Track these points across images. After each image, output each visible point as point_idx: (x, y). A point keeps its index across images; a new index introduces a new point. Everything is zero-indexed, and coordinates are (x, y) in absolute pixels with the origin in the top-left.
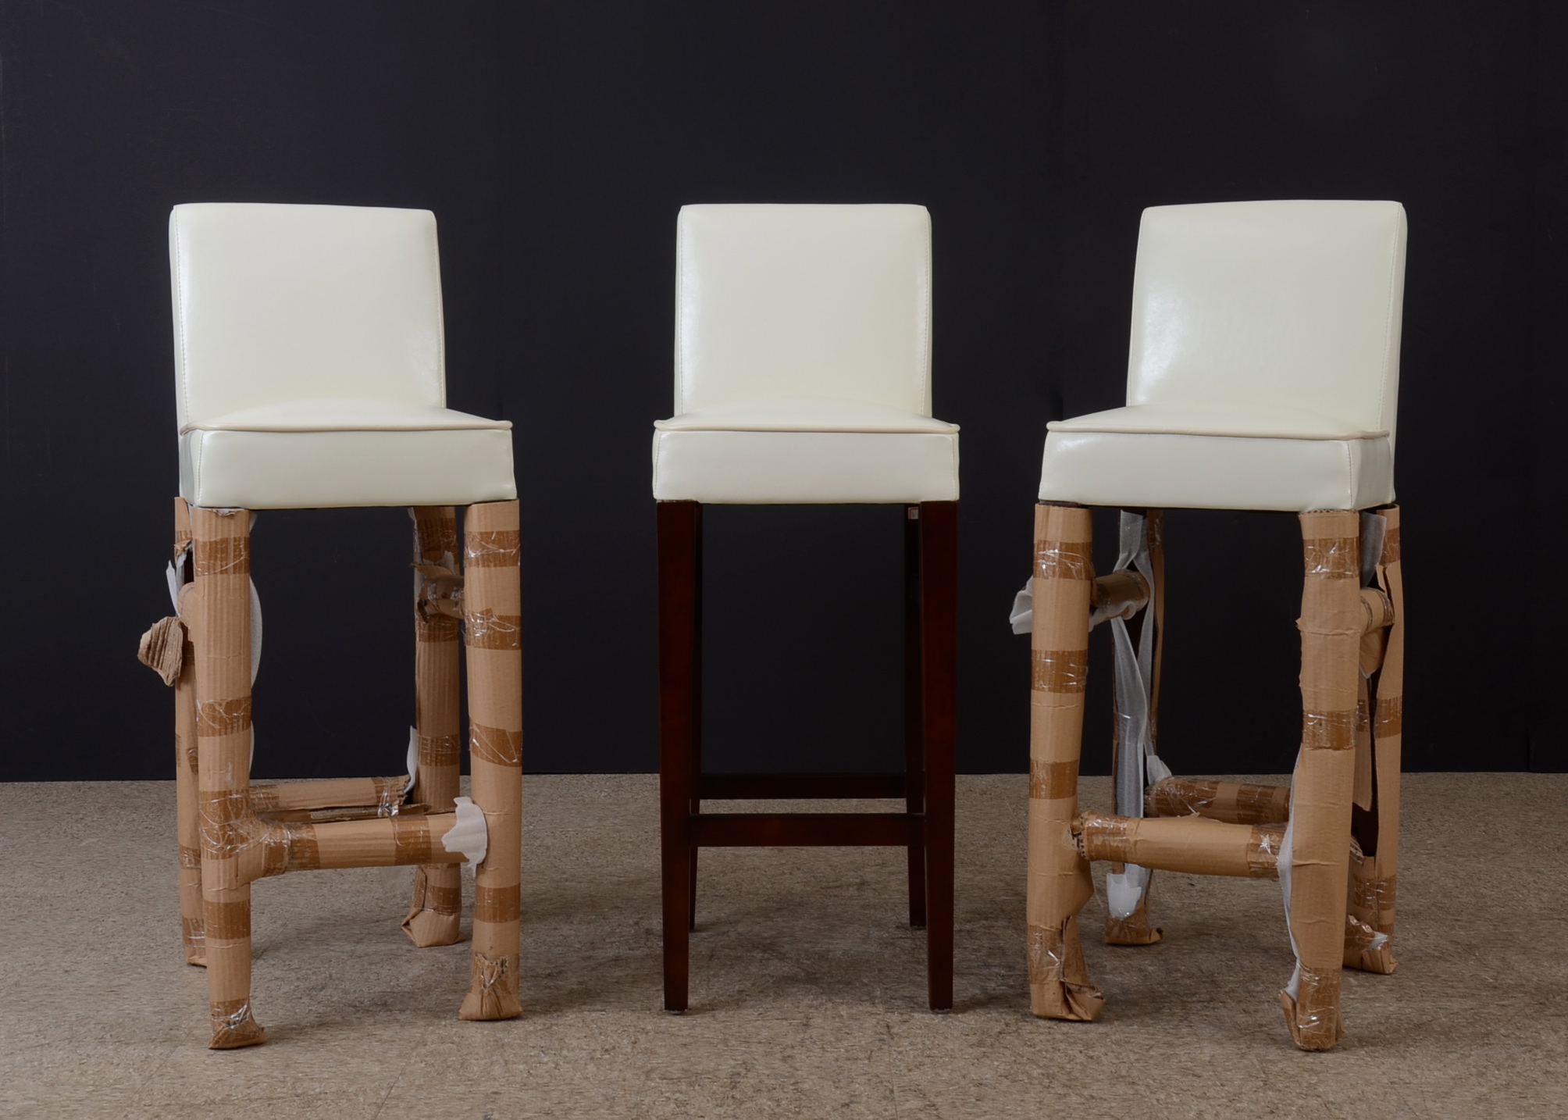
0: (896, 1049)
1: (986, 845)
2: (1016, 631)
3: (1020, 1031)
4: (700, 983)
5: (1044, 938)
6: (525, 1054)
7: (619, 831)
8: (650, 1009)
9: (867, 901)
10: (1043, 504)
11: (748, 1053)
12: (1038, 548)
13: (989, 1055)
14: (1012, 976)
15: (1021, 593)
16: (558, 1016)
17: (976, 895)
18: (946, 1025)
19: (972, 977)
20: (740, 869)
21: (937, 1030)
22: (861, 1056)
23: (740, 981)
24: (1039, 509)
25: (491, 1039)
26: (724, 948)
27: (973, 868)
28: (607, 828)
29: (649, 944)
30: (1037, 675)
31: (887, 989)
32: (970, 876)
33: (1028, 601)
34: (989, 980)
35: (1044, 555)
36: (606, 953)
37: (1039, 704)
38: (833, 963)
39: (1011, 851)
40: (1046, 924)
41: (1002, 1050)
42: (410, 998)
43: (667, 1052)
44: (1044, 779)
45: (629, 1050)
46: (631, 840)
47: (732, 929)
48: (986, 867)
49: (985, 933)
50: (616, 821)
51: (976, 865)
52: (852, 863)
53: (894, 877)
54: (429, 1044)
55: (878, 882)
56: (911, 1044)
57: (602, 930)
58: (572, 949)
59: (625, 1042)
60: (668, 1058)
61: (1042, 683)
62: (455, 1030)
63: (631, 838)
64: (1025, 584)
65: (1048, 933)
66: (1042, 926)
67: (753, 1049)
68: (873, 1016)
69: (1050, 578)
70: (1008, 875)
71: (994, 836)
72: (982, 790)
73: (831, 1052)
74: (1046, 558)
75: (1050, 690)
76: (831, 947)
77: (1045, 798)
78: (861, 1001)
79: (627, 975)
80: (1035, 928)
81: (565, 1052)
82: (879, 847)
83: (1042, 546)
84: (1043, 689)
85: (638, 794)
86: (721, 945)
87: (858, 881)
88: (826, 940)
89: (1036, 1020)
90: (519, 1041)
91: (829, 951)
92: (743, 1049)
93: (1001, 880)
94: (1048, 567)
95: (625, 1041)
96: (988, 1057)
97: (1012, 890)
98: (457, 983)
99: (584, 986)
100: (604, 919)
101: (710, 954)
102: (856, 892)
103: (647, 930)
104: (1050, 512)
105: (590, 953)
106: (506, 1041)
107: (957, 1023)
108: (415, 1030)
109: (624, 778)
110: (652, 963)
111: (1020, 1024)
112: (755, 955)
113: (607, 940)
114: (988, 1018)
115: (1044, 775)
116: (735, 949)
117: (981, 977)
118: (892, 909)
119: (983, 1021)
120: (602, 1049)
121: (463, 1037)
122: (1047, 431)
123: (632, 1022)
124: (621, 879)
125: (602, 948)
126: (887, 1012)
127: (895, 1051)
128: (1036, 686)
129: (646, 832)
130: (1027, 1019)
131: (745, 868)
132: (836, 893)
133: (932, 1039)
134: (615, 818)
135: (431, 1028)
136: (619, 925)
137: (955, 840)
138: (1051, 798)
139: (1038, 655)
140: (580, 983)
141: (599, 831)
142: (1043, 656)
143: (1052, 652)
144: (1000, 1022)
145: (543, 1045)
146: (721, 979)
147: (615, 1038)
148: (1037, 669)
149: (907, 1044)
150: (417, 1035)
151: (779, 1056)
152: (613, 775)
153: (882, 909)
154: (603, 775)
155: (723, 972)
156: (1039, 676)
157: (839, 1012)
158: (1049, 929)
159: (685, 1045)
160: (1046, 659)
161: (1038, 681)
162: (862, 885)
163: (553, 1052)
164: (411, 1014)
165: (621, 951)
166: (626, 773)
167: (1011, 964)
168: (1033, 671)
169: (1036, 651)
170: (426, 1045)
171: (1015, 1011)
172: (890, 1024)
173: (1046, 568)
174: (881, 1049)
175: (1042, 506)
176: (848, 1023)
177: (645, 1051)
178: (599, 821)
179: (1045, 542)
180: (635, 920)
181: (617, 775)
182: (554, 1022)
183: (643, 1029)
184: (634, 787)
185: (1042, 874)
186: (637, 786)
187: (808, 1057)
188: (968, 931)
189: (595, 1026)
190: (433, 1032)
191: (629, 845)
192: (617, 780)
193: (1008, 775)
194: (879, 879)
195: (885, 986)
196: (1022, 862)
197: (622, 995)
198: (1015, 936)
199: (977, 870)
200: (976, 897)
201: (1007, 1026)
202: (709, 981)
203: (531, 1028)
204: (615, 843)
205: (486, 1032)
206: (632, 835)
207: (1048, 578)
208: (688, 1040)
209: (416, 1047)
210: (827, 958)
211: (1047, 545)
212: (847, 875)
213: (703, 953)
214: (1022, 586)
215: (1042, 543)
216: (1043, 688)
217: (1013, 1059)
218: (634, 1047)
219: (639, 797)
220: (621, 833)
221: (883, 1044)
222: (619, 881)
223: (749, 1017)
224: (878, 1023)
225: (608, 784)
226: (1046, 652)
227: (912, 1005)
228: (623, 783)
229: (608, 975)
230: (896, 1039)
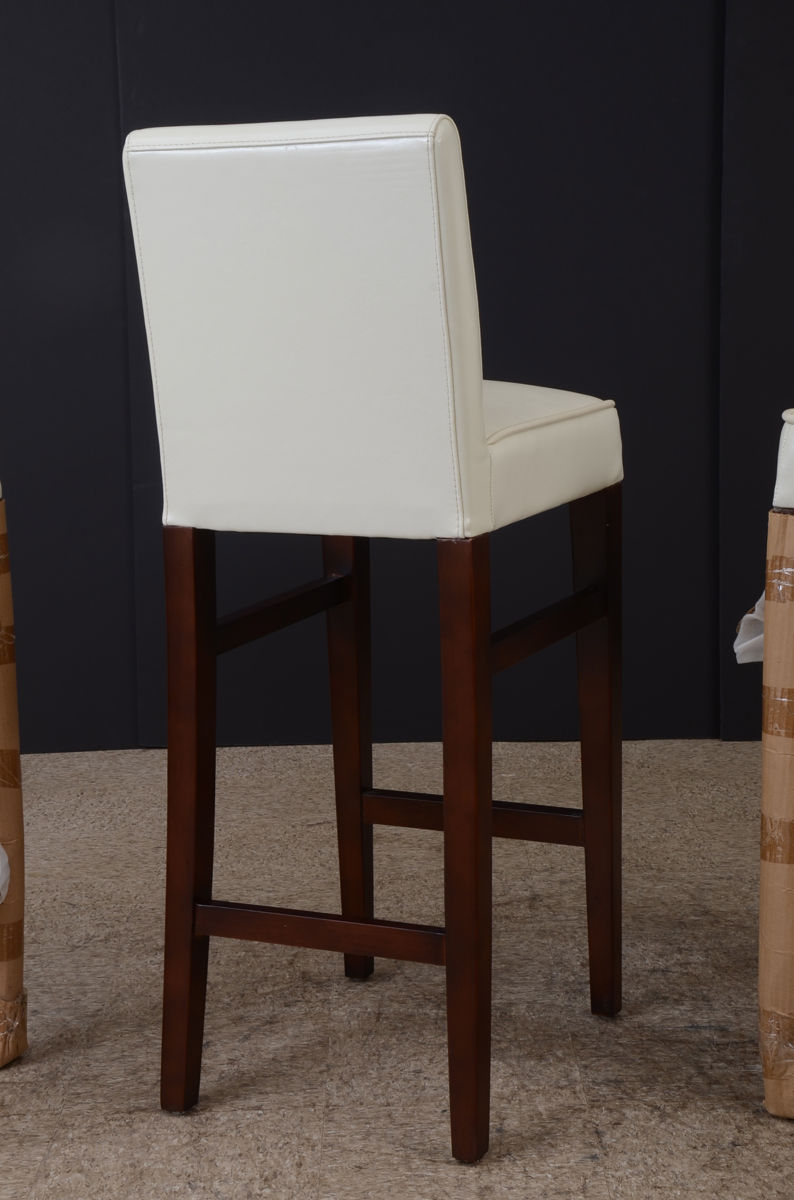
0: (614, 1173)
1: (657, 841)
2: (741, 660)
3: (757, 1140)
4: (369, 1059)
5: (781, 1026)
6: (168, 1189)
7: (264, 826)
8: (314, 1105)
9: (542, 924)
10: (779, 513)
11: (437, 1183)
12: (772, 565)
13: (729, 1184)
14: (727, 1044)
15: (748, 616)
16: (207, 1119)
17: (661, 914)
18: (666, 1130)
19: (682, 1046)
20: (398, 879)
21: (658, 1139)
22: (574, 1187)
23: (415, 1055)
24: (774, 519)
25: (128, 1163)
26: (392, 1001)
27: (649, 873)
28: (252, 821)
29: (307, 995)
30: (770, 716)
31: (586, 1067)
32: (649, 885)
33: (758, 627)
34: (703, 1051)
35: (780, 573)
36: (259, 1011)
37: (773, 751)
38: (519, 1025)
39: (686, 847)
40: (783, 1010)
41: (742, 1175)
42: (33, 1091)
43: (339, 1181)
44: (780, 840)
45: (293, 1178)
46: (278, 838)
47: (398, 971)
48: (663, 871)
49: (684, 974)
50: (261, 811)
51: (652, 869)
52: (518, 867)
53: (566, 888)
54: (52, 1173)
55: (550, 896)
56: (631, 1164)
57: (253, 974)
58: (220, 1006)
59: (288, 1163)
60: (342, 1193)
61: (777, 725)
62: (84, 1147)
63: (277, 834)
64: (754, 605)
65: (786, 1020)
66: (778, 1012)
67: (442, 1175)
68: (577, 1114)
69: (788, 601)
70: (690, 883)
71: (663, 825)
72: (638, 761)
73: (537, 1179)
74: (782, 578)
75: (787, 735)
76: (513, 997)
77: (782, 862)
78: (559, 1087)
79: (285, 1048)
80: (769, 1014)
81: (216, 1185)
82: (544, 844)
83: (778, 564)
84: (779, 734)
85: (282, 773)
86: (388, 997)
87: (527, 894)
88: (506, 987)
89: (772, 1121)
90: (161, 1166)
91: (510, 1004)
92: (430, 1174)
93: (684, 891)
94: (785, 588)
95: (288, 1161)
96: (728, 1189)
97: (699, 905)
98: (88, 1066)
99: (236, 1067)
100: (254, 956)
101: (377, 1012)
102: (528, 911)
103: (304, 973)
104: (789, 521)
105: (241, 1011)
106: (145, 1165)
107: (679, 1126)
108: (36, 1150)
109: (266, 752)
110: (312, 1027)
111: (755, 1128)
112: (428, 1011)
113: (260, 991)
114: (714, 1117)
115: (780, 834)
116: (404, 1002)
117: (691, 1046)
118: (573, 937)
119: (710, 1122)
120: (261, 1177)
121: (93, 1160)
122: (783, 422)
123: (294, 1128)
124: (271, 894)
125: (254, 1004)
126: (592, 1107)
127: (613, 1176)
128: (770, 729)
129: (293, 827)
130: (762, 1120)
131: (404, 876)
132: (507, 913)
133: (654, 1155)
134: (260, 807)
135: (56, 1145)
136: (272, 966)
137: (623, 831)
138: (789, 863)
139: (773, 693)
140: (231, 1062)
141: (243, 826)
142: (779, 694)
143: (789, 689)
144: (730, 1124)
145: (190, 1171)
146: (393, 1053)
147: (276, 1156)
148: (772, 710)
149: (624, 1164)
150: (38, 1158)
151: (474, 1187)
152: (255, 748)
153: (561, 937)
154: (244, 748)
155: (394, 1040)
156: (773, 718)
157: (536, 1106)
158: (787, 1015)
159: (360, 1168)
160: (782, 698)
161: (773, 723)
162: (534, 900)
163: (202, 1185)
164: (32, 1120)
165: (276, 1008)
166: (268, 745)
167: (723, 1024)
168: (765, 712)
169: (769, 688)
170: (47, 1176)
171: (743, 1105)
172: (600, 1128)
173: (783, 589)
174: (595, 1173)
175: (778, 515)
176: (549, 1126)
177: (312, 1181)
178: (243, 811)
179: (782, 558)
180: (290, 958)
181: (259, 748)
182: (202, 1130)
183: (308, 1139)
184: (276, 764)
185: (779, 951)
186: (280, 761)
187: (510, 1188)
188: (663, 971)
189: (251, 1135)
190: (57, 1153)
191: (276, 844)
192: (259, 754)
193: (662, 741)
194: (551, 892)
195: (584, 1063)
196: (701, 864)
197: (281, 1079)
198: (718, 978)
199: (654, 875)
200: (661, 917)
201: (740, 1132)
202: (379, 1055)
203: (175, 1142)
204: (261, 842)
205: (121, 1150)
206: (279, 831)
207: (784, 602)
208: (363, 1159)
209: (36, 1181)
210: (511, 1016)
211: (784, 562)
212: (515, 885)
213: (369, 1010)
214: (749, 607)
215: (778, 560)
216: (779, 732)
217: (760, 1191)
218: (299, 1174)
219: (284, 777)
220: (267, 829)
221: (598, 1164)
222: (268, 898)
223: (431, 1116)
224: (585, 1127)
225: (250, 760)
226: (783, 689)
227: (620, 1095)
228: (265, 759)
229: (263, 1048)
230: (610, 1154)
